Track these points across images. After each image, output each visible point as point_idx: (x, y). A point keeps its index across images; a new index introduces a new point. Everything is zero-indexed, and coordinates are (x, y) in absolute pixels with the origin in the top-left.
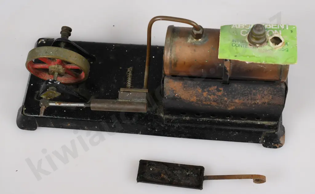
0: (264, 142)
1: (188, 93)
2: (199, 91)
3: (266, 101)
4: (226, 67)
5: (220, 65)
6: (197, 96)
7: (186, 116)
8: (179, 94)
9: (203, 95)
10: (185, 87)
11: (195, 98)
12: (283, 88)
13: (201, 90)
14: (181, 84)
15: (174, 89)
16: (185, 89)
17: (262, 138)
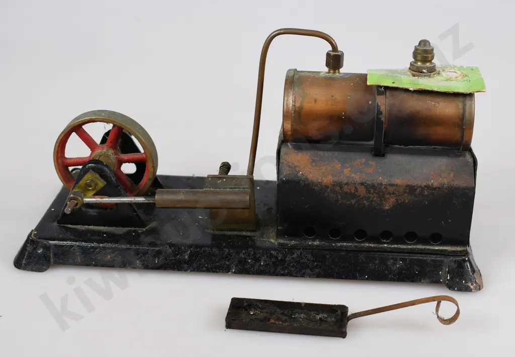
0: (449, 278)
1: (320, 170)
2: (337, 166)
3: (445, 181)
4: (379, 104)
5: (370, 102)
6: (333, 176)
7: (314, 240)
8: (305, 173)
9: (343, 172)
10: (314, 161)
11: (330, 177)
12: (469, 162)
13: (340, 165)
14: (307, 157)
15: (296, 164)
16: (314, 164)
17: (444, 271)
